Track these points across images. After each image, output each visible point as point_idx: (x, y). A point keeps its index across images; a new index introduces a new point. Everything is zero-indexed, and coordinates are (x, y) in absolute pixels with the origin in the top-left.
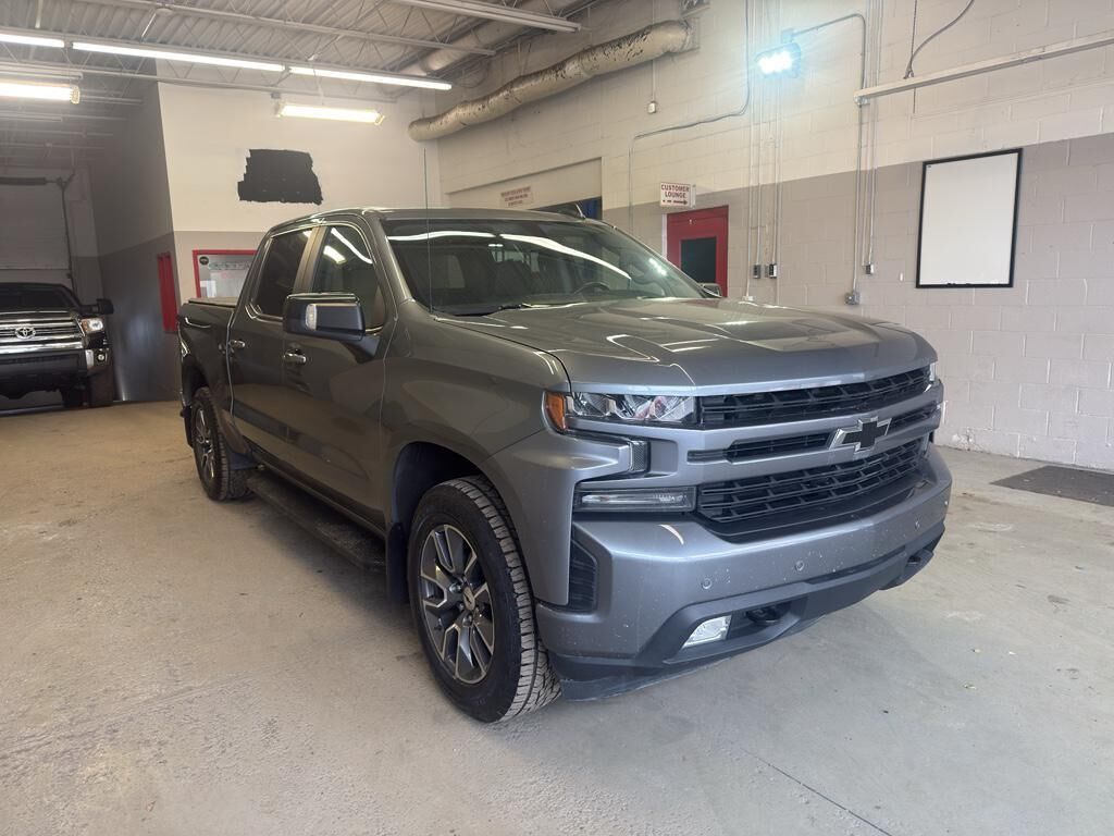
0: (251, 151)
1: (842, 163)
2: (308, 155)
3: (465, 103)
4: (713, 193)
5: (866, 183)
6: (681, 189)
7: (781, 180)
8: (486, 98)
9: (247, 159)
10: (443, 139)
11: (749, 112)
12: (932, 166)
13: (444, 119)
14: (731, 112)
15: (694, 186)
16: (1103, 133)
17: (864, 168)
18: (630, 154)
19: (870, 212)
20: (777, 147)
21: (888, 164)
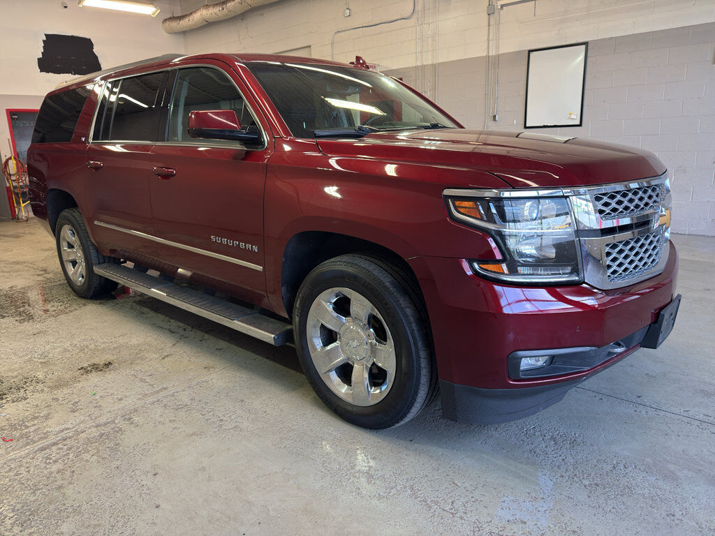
0: (46, 35)
1: (478, 50)
2: (89, 40)
3: (207, 6)
4: (391, 70)
5: (493, 63)
7: (437, 62)
8: (224, 3)
9: (44, 41)
10: (184, 33)
11: (415, 17)
12: (534, 53)
13: (191, 18)
14: (403, 17)
15: (379, 65)
16: (634, 33)
17: (491, 54)
18: (332, 43)
19: (495, 82)
20: (434, 40)
21: (506, 52)
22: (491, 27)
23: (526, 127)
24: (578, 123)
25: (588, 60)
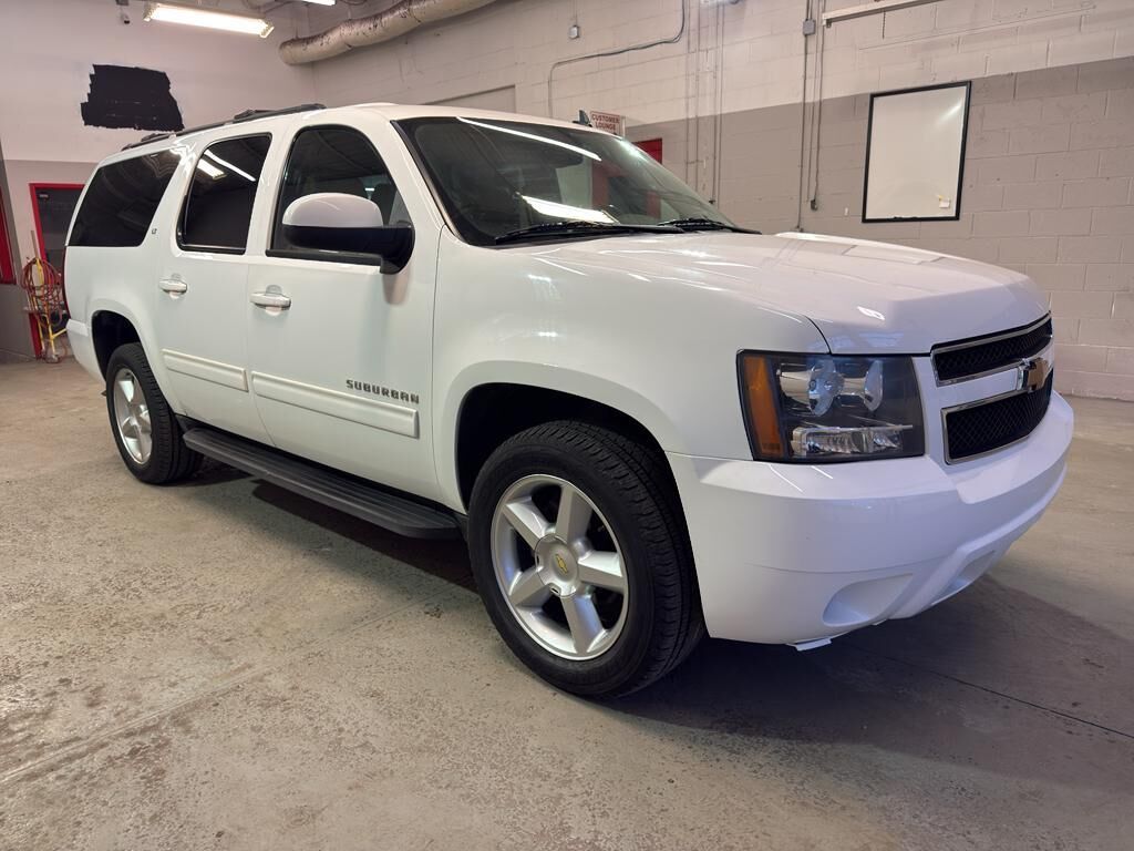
0: (95, 66)
1: (787, 94)
2: (164, 75)
3: (351, 22)
4: (645, 126)
5: (812, 115)
6: (611, 120)
7: (725, 111)
8: (378, 16)
9: (91, 76)
10: (313, 65)
11: (684, 40)
12: (880, 98)
13: (325, 40)
14: (664, 39)
15: (623, 118)
16: (1049, 66)
17: (809, 100)
18: (550, 82)
19: (815, 145)
20: (715, 77)
21: (834, 96)
22: (809, 56)
23: (865, 221)
24: (953, 215)
25: (972, 109)
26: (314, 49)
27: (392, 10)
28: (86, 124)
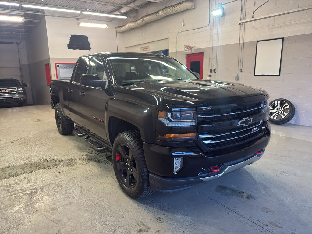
1: (235, 40)
2: (87, 36)
3: (131, 22)
4: (199, 49)
5: (242, 46)
6: (190, 47)
8: (137, 21)
9: (70, 37)
10: (123, 32)
11: (209, 26)
12: (259, 42)
13: (125, 27)
14: (205, 26)
15: (194, 46)
16: (305, 33)
17: (241, 42)
18: (177, 37)
19: (242, 54)
20: (217, 36)
21: (247, 41)
22: (241, 31)
23: (255, 75)
24: (279, 74)
25: (284, 45)
26: (123, 29)
27: (140, 19)
28: (68, 49)
